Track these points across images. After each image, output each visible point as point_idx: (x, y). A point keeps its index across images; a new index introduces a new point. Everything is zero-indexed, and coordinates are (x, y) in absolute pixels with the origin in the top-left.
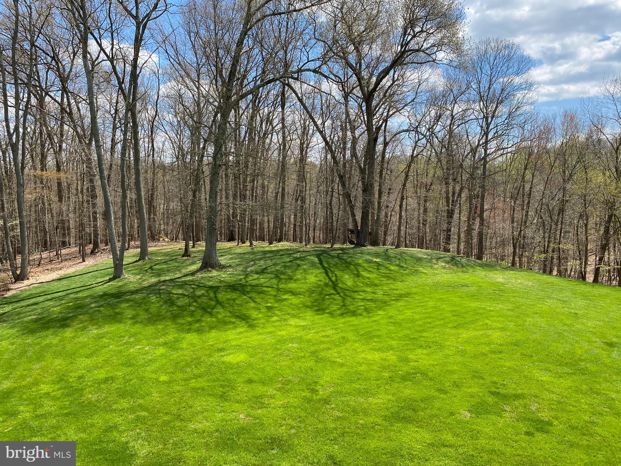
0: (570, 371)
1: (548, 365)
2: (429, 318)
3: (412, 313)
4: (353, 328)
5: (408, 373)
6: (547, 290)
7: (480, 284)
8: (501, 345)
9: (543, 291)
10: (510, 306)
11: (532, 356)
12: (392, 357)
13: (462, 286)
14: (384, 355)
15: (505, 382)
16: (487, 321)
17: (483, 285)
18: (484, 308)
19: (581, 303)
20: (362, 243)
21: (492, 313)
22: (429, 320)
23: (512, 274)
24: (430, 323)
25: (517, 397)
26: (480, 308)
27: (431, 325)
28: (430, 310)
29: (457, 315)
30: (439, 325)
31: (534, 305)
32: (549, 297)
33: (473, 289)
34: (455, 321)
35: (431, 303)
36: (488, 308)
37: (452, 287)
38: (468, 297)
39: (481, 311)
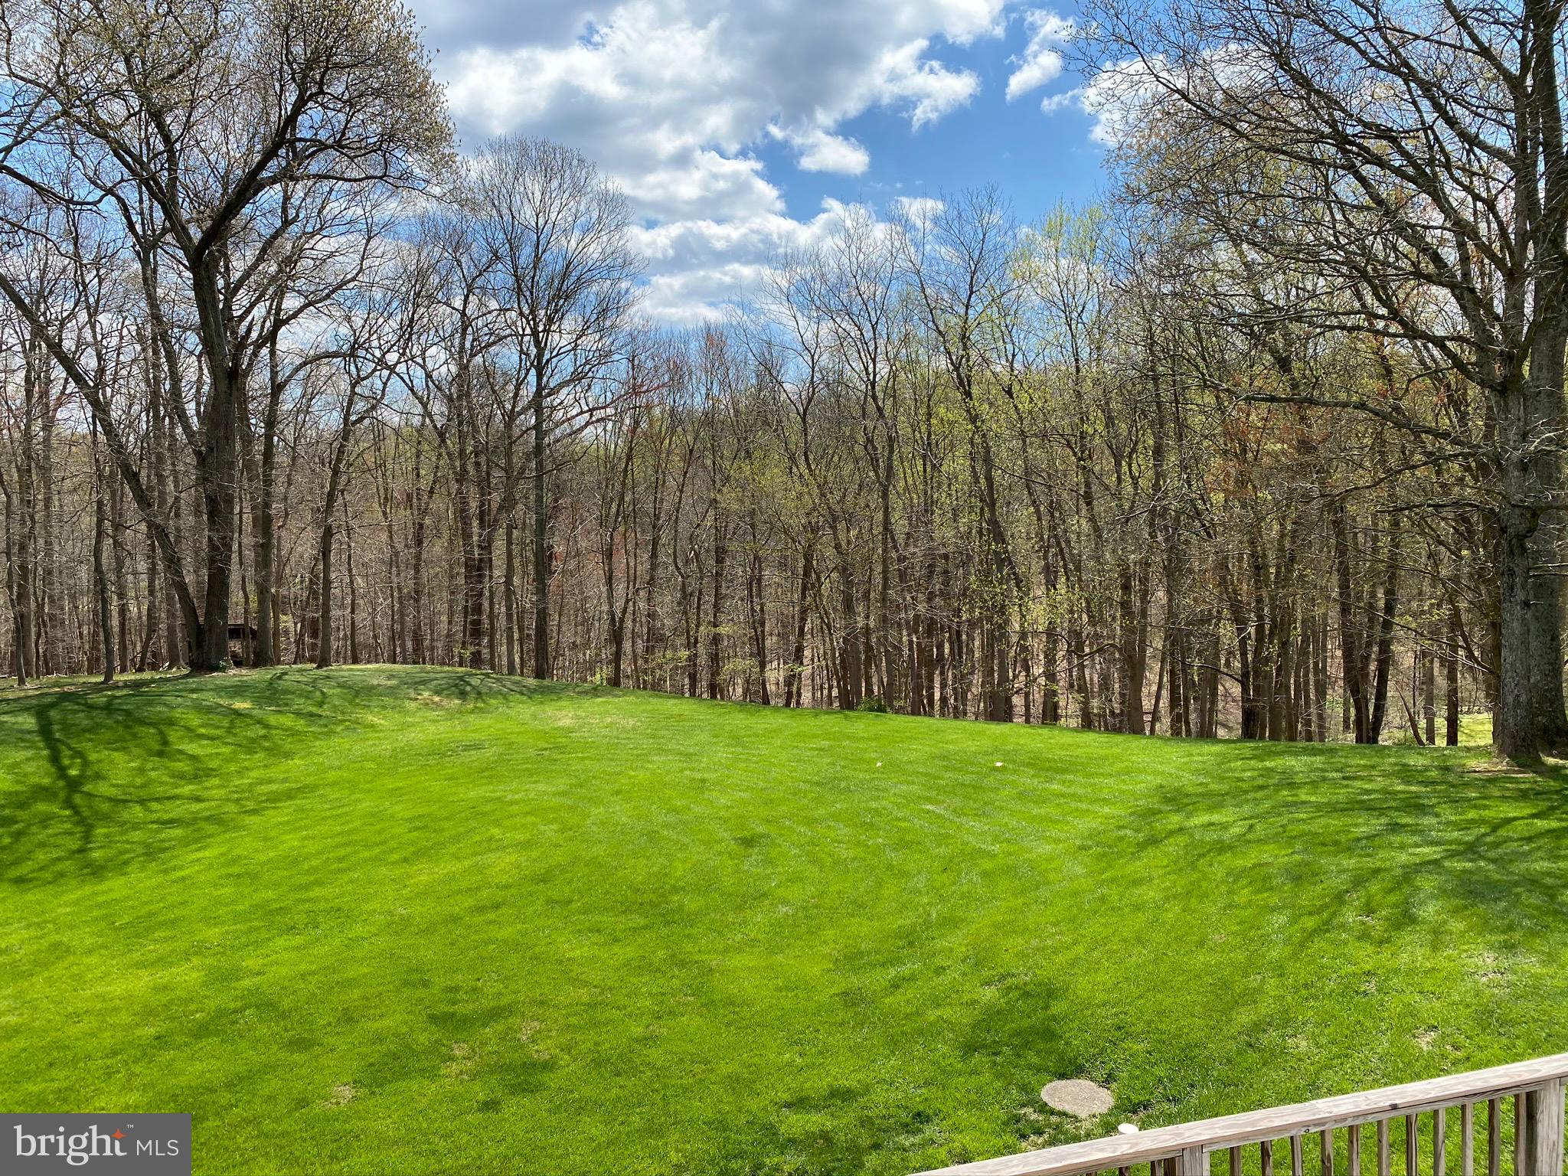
0: (642, 922)
1: (598, 918)
2: (345, 845)
3: (304, 839)
4: (103, 912)
5: (221, 1013)
6: (663, 732)
7: (513, 738)
8: (507, 887)
9: (653, 737)
10: (562, 783)
11: (570, 902)
12: (187, 975)
13: (467, 748)
14: (164, 976)
15: (479, 984)
16: (495, 832)
17: (520, 739)
18: (498, 798)
19: (723, 754)
20: (213, 662)
21: (515, 808)
22: (342, 852)
23: (598, 705)
24: (340, 860)
25: (495, 1014)
26: (489, 800)
27: (344, 865)
28: (358, 823)
29: (425, 827)
30: (365, 860)
31: (619, 773)
32: (661, 751)
33: (489, 754)
34: (413, 843)
35: (367, 805)
36: (509, 797)
37: (439, 753)
38: (469, 776)
39: (488, 808)
